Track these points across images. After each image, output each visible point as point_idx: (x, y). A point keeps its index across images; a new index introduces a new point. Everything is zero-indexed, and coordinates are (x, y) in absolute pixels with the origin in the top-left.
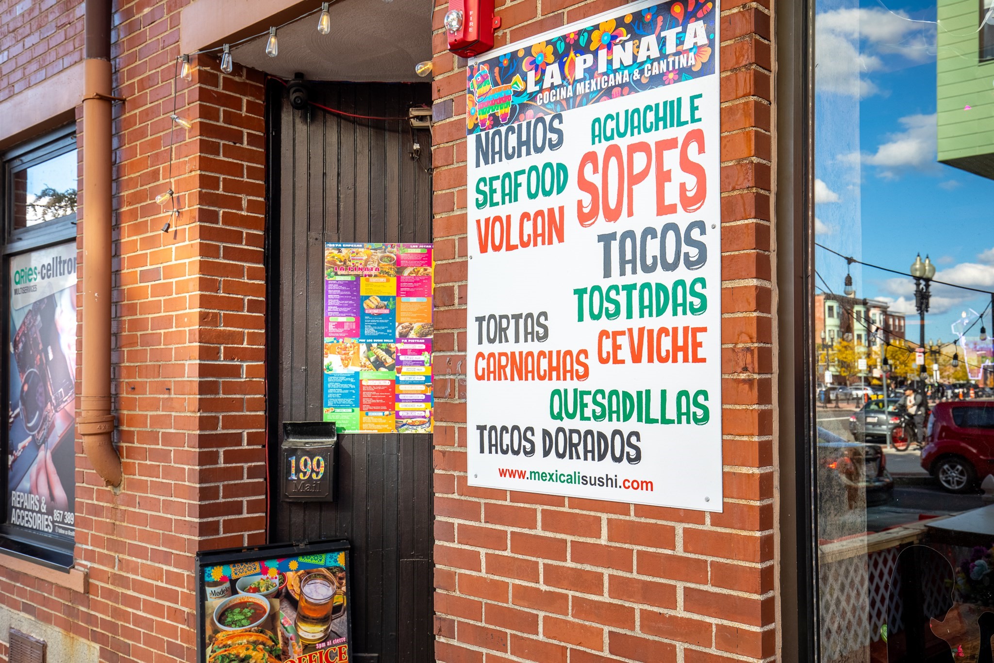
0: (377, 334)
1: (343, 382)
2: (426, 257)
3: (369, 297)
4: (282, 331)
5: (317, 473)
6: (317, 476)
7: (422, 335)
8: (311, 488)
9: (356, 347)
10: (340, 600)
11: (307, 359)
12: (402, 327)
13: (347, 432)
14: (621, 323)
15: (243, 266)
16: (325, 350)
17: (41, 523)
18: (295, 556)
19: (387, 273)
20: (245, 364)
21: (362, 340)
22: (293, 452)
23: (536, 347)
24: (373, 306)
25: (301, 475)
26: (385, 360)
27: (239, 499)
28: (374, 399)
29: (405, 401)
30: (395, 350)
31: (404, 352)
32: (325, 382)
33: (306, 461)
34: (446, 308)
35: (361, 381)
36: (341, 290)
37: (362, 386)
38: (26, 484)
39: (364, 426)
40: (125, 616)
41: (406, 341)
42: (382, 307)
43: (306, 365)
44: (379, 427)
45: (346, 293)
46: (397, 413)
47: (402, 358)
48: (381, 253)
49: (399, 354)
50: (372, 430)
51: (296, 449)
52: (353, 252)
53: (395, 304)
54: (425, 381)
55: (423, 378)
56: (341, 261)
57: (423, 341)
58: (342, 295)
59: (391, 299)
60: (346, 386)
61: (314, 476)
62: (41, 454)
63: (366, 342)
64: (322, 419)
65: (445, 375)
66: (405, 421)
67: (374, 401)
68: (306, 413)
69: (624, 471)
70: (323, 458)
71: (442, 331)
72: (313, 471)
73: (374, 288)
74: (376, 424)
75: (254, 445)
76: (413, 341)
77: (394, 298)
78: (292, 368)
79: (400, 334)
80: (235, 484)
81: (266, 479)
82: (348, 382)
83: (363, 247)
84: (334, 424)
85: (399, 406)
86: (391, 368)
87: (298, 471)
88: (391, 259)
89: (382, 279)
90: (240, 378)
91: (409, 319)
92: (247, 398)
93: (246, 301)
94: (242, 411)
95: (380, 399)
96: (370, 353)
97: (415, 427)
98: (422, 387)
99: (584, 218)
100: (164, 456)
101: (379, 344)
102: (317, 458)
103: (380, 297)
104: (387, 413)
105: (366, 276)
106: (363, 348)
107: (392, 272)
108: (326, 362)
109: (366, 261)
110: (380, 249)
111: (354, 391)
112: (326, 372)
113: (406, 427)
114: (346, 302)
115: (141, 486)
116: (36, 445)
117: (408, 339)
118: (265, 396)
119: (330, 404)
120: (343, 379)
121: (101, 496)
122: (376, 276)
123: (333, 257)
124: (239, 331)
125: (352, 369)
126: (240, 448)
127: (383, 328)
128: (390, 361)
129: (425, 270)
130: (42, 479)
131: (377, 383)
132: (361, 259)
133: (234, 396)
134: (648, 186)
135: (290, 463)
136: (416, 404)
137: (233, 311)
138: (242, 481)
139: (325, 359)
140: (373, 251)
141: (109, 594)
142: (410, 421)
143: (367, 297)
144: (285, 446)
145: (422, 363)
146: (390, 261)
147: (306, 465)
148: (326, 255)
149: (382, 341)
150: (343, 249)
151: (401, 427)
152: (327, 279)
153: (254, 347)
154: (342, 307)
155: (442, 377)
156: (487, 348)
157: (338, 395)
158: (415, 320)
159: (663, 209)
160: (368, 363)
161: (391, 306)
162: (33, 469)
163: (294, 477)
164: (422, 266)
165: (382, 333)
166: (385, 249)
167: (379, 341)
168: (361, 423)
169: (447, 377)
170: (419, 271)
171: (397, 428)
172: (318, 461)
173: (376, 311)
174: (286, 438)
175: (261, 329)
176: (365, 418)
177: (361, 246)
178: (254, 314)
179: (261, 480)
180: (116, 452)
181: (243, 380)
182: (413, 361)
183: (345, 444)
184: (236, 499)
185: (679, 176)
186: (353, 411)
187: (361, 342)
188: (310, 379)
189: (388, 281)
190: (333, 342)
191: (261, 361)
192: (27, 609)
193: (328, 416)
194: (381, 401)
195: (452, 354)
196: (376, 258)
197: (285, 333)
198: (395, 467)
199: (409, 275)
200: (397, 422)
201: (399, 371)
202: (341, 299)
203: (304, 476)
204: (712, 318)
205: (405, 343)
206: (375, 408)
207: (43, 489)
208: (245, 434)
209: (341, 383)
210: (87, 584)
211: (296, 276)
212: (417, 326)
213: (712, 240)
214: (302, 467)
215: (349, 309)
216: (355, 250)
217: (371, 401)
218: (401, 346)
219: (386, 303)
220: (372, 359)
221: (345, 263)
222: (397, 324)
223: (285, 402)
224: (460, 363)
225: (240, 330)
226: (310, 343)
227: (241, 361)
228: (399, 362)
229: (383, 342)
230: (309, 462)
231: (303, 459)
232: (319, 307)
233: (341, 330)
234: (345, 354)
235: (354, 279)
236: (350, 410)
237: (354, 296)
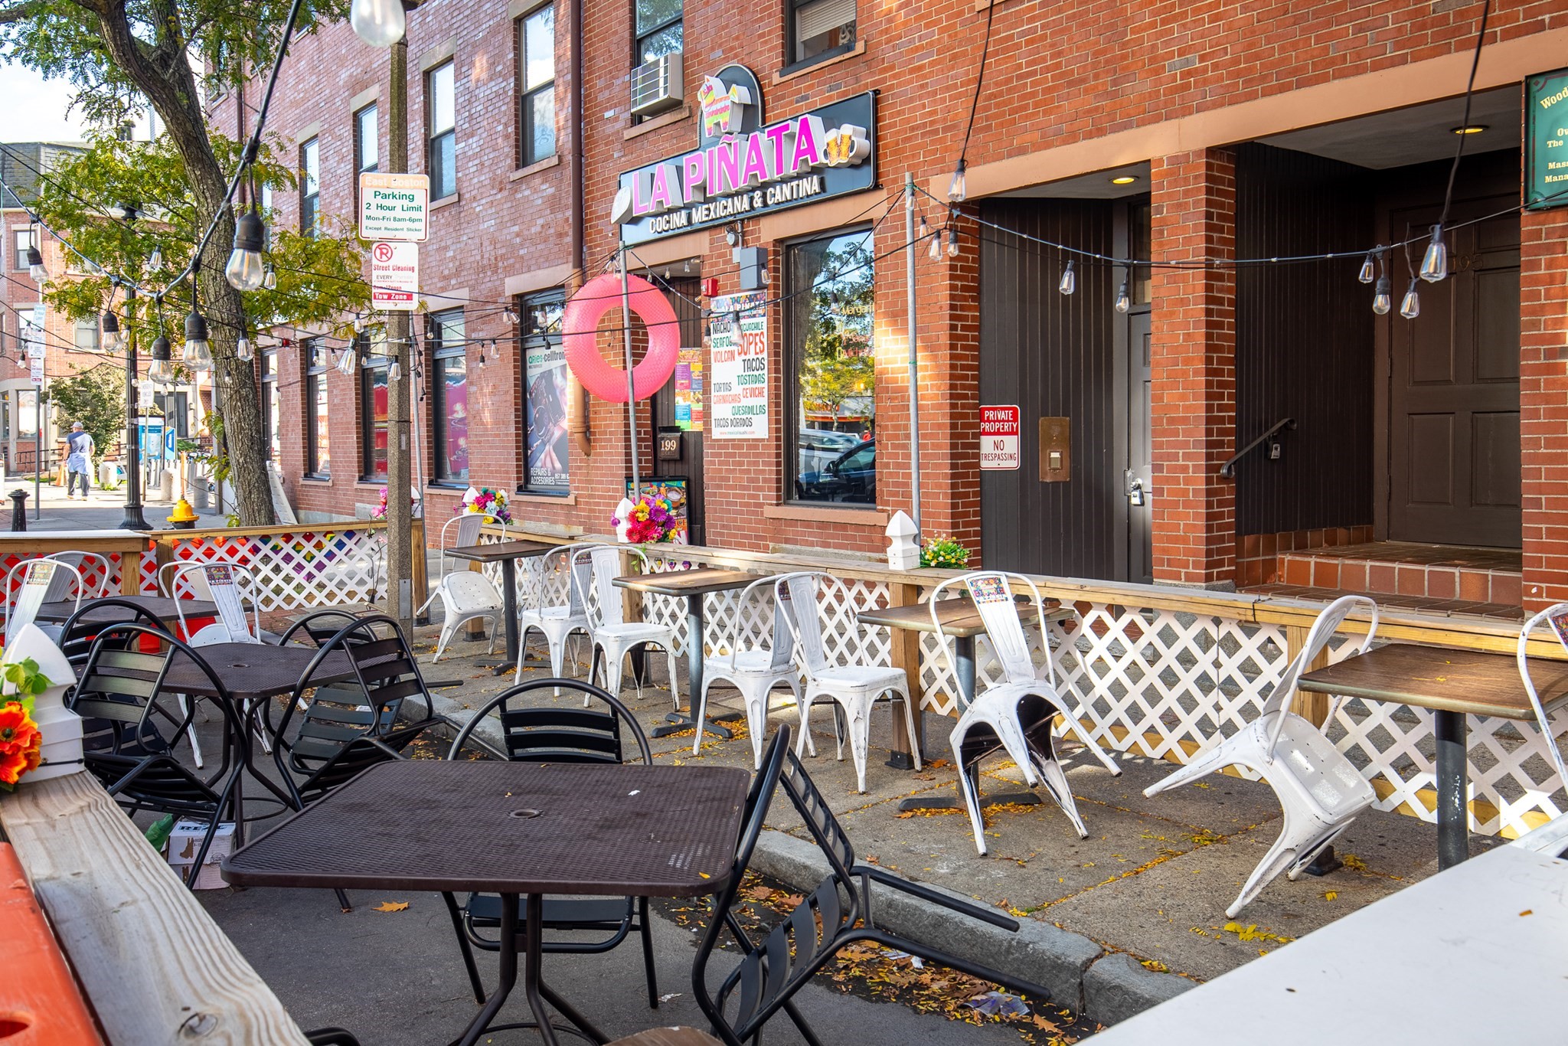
1: (684, 409)
6: (673, 449)
8: (670, 453)
9: (689, 394)
10: (683, 501)
11: (668, 399)
13: (686, 431)
14: (747, 386)
17: (549, 481)
18: (664, 481)
22: (663, 439)
23: (728, 393)
25: (666, 449)
32: (676, 409)
33: (668, 442)
34: (706, 381)
35: (692, 408)
37: (692, 410)
38: (539, 464)
40: (594, 511)
43: (668, 401)
44: (700, 428)
50: (697, 430)
51: (664, 437)
60: (685, 411)
62: (547, 448)
63: (693, 391)
64: (675, 425)
68: (668, 422)
69: (748, 429)
70: (676, 441)
71: (705, 389)
72: (671, 447)
74: (698, 427)
75: (646, 435)
78: (662, 403)
81: (652, 450)
82: (686, 409)
84: (680, 427)
87: (665, 447)
92: (643, 416)
99: (739, 354)
100: (610, 440)
102: (673, 441)
106: (692, 394)
108: (676, 400)
111: (688, 413)
112: (676, 405)
115: (600, 454)
116: (544, 444)
118: (651, 415)
119: (678, 418)
120: (683, 407)
121: (581, 461)
125: (688, 403)
130: (548, 459)
134: (753, 345)
135: (661, 443)
141: (587, 503)
144: (659, 436)
147: (668, 444)
156: (717, 394)
157: (682, 415)
159: (756, 353)
160: (695, 400)
162: (542, 456)
163: (663, 449)
168: (693, 427)
172: (674, 443)
174: (660, 432)
176: (694, 425)
179: (650, 450)
180: (588, 440)
183: (685, 436)
185: (759, 344)
187: (691, 391)
188: (670, 408)
192: (545, 520)
193: (677, 423)
203: (668, 449)
204: (765, 385)
206: (698, 420)
207: (549, 464)
208: (643, 431)
210: (576, 501)
213: (766, 363)
217: (696, 417)
223: (659, 417)
230: (670, 443)
234: (684, 397)
236: (687, 421)
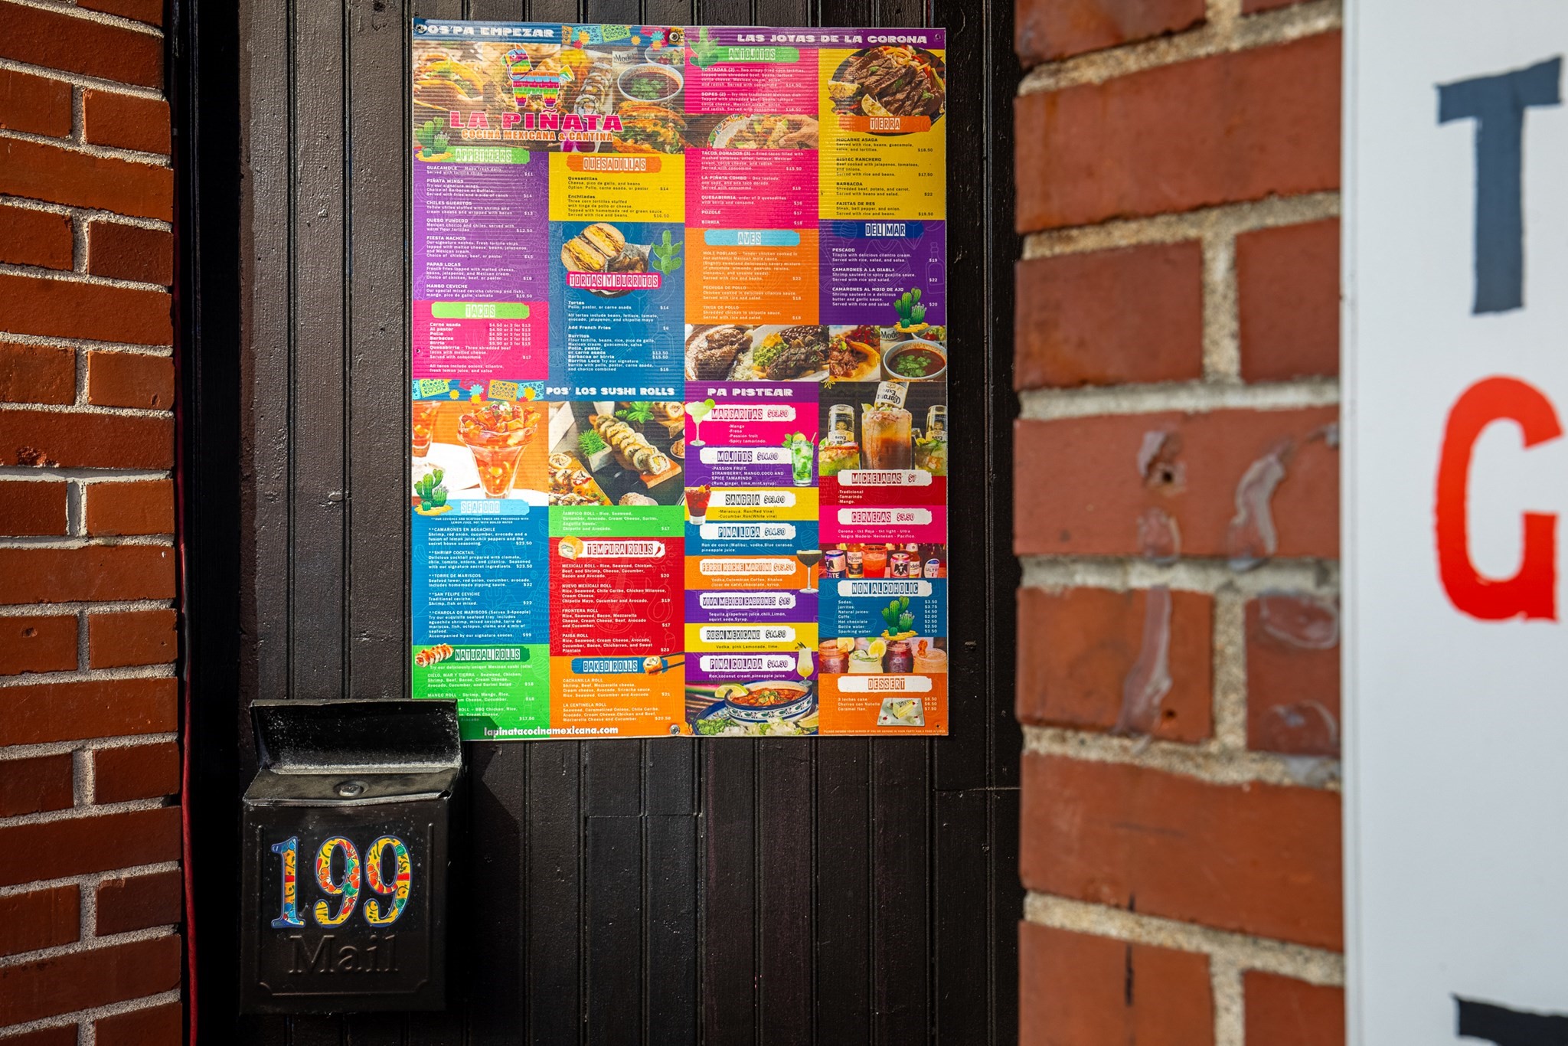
0: (614, 365)
1: (486, 548)
2: (798, 78)
3: (584, 225)
4: (252, 357)
5: (385, 903)
6: (383, 913)
7: (782, 371)
8: (359, 958)
9: (535, 417)
11: (346, 462)
12: (710, 339)
13: (502, 734)
15: (71, 88)
16: (417, 428)
19: (650, 137)
20: (83, 482)
21: (557, 391)
22: (289, 818)
24: (597, 261)
25: (321, 912)
26: (644, 462)
27: (60, 1021)
28: (604, 609)
29: (722, 616)
30: (682, 425)
31: (715, 434)
32: (415, 548)
33: (338, 854)
34: (1132, 61)
35: (555, 541)
36: (476, 201)
37: (556, 561)
39: (569, 712)
41: (723, 392)
42: (632, 266)
43: (346, 482)
44: (623, 714)
45: (495, 211)
46: (692, 660)
47: (709, 456)
48: (629, 60)
49: (697, 442)
50: (598, 726)
51: (301, 811)
52: (521, 58)
53: (680, 254)
54: (797, 543)
55: (790, 533)
56: (473, 91)
57: (789, 392)
58: (478, 219)
59: (666, 236)
60: (495, 562)
61: (372, 912)
63: (571, 397)
64: (406, 689)
65: (1119, 561)
66: (720, 692)
67: (604, 619)
68: (346, 665)
70: (408, 842)
71: (1089, 241)
72: (366, 893)
73: (600, 194)
74: (611, 703)
75: (128, 798)
76: (751, 392)
77: (676, 230)
78: (290, 494)
79: (702, 367)
80: (41, 965)
81: (181, 928)
82: (506, 548)
83: (556, 39)
84: (450, 706)
85: (698, 636)
86: (666, 495)
87: (308, 892)
88: (665, 86)
89: (630, 160)
90: (62, 535)
91: (733, 312)
92: (96, 618)
93: (85, 228)
94: (75, 669)
95: (625, 609)
96: (587, 437)
97: (759, 715)
98: (784, 566)
101: (620, 403)
102: (382, 842)
103: (626, 228)
104: (652, 661)
105: (568, 147)
106: (562, 419)
107: (669, 134)
108: (420, 470)
109: (572, 93)
110: (624, 44)
111: (527, 583)
112: (419, 510)
113: (724, 712)
114: (496, 246)
117: (730, 386)
118: (176, 603)
119: (435, 629)
120: (485, 535)
122: (607, 148)
123: (443, 75)
124: (53, 350)
125: (521, 499)
126: (66, 815)
127: (637, 343)
128: (663, 468)
129: (795, 126)
131: (616, 551)
132: (552, 85)
133: (36, 611)
135: (277, 861)
136: (763, 628)
137: (22, 266)
138: (78, 947)
139: (415, 460)
140: (595, 54)
142: (739, 691)
143: (574, 229)
144: (258, 797)
145: (783, 476)
146: (662, 93)
147: (338, 870)
148: (415, 66)
149: (632, 391)
150: (481, 47)
151: (705, 714)
152: (421, 156)
153: (126, 412)
154: (479, 263)
155: (1089, 577)
157: (466, 598)
158: (757, 315)
160: (579, 474)
161: (664, 262)
163: (292, 919)
164: (782, 112)
165: (632, 363)
166: (641, 49)
167: (621, 391)
168: (557, 700)
169: (1142, 578)
170: (769, 131)
171: (691, 717)
172: (388, 854)
173: (609, 281)
174: (266, 759)
175: (155, 344)
176: (571, 684)
177: (549, 33)
178: (122, 284)
179: (163, 932)
181: (75, 544)
182: (751, 467)
183: (494, 777)
184: (46, 1023)
186: (525, 656)
187: (552, 398)
188: (361, 539)
189: (653, 167)
190: (443, 397)
191: (158, 469)
193: (431, 677)
194: (633, 618)
195: (1189, 400)
196: (607, 79)
197: (260, 363)
198: (684, 863)
199: (732, 147)
200: (690, 696)
201: (699, 505)
202: (477, 235)
203: (333, 914)
205: (719, 400)
206: (607, 643)
208: (88, 757)
209: (479, 551)
211: (301, 147)
212: (763, 337)
214: (325, 879)
215: (505, 272)
216: (528, 49)
217: (593, 618)
218: (702, 412)
219: (646, 249)
220: (596, 460)
221: (489, 98)
222: (689, 329)
223: (262, 626)
224: (1267, 470)
225: (64, 343)
226: (358, 403)
227: (65, 469)
228: (696, 473)
229: (639, 397)
230: (353, 861)
231: (327, 849)
232: (391, 266)
233: (477, 352)
234: (491, 442)
235: (523, 157)
236: (514, 653)
237: (524, 222)
